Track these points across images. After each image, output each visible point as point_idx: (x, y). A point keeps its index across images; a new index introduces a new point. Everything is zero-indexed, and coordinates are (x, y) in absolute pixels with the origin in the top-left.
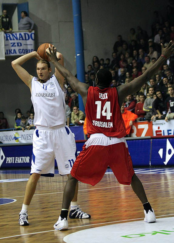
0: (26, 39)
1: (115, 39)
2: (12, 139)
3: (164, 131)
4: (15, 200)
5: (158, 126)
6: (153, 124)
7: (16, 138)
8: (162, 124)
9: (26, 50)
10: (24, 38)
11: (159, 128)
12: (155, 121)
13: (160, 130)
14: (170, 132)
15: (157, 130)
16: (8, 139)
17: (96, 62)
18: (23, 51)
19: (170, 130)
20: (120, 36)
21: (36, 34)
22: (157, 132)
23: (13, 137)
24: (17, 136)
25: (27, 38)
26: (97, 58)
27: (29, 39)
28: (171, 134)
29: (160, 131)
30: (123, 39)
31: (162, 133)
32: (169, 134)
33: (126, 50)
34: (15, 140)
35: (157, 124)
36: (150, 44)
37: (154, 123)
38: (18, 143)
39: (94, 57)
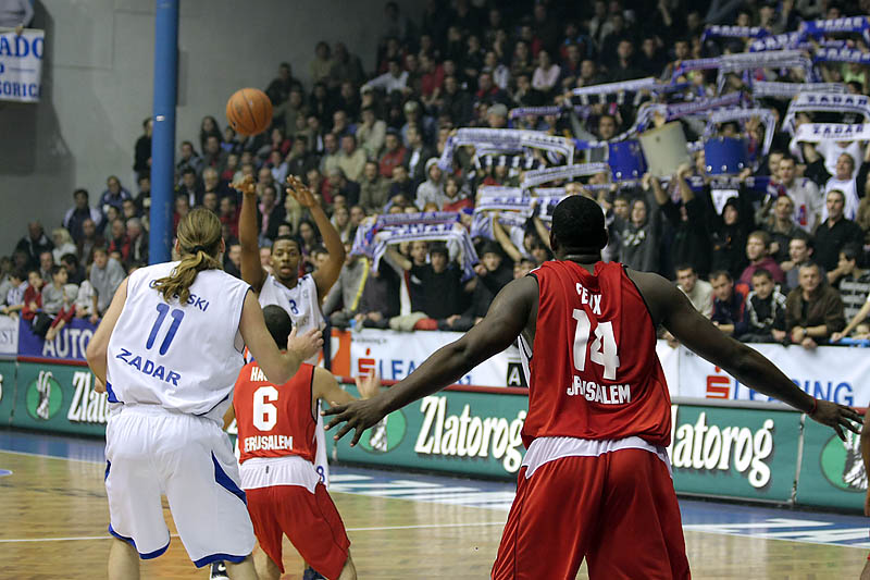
0: (18, 54)
1: (271, 73)
3: (381, 362)
5: (366, 346)
6: (352, 340)
8: (377, 341)
9: (15, 85)
10: (13, 51)
11: (368, 352)
12: (359, 331)
13: (370, 357)
14: (398, 367)
15: (364, 356)
17: (211, 135)
18: (7, 87)
19: (400, 362)
20: (286, 65)
21: (47, 42)
22: (361, 361)
25: (22, 51)
26: (214, 122)
27: (26, 53)
28: (400, 372)
29: (372, 362)
30: (296, 73)
31: (377, 366)
32: (395, 372)
33: (299, 107)
35: (364, 341)
36: (366, 101)
37: (355, 336)
39: (207, 118)
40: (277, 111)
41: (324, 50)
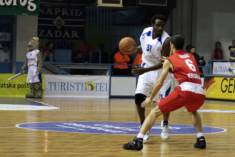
2: (227, 71)
4: (225, 130)
7: (230, 70)
16: (222, 70)
23: (228, 68)
24: (232, 68)
34: (230, 71)
38: (232, 75)
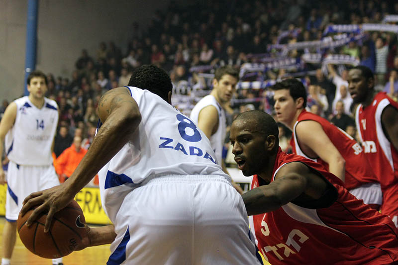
40: (81, 72)
41: (104, 46)
